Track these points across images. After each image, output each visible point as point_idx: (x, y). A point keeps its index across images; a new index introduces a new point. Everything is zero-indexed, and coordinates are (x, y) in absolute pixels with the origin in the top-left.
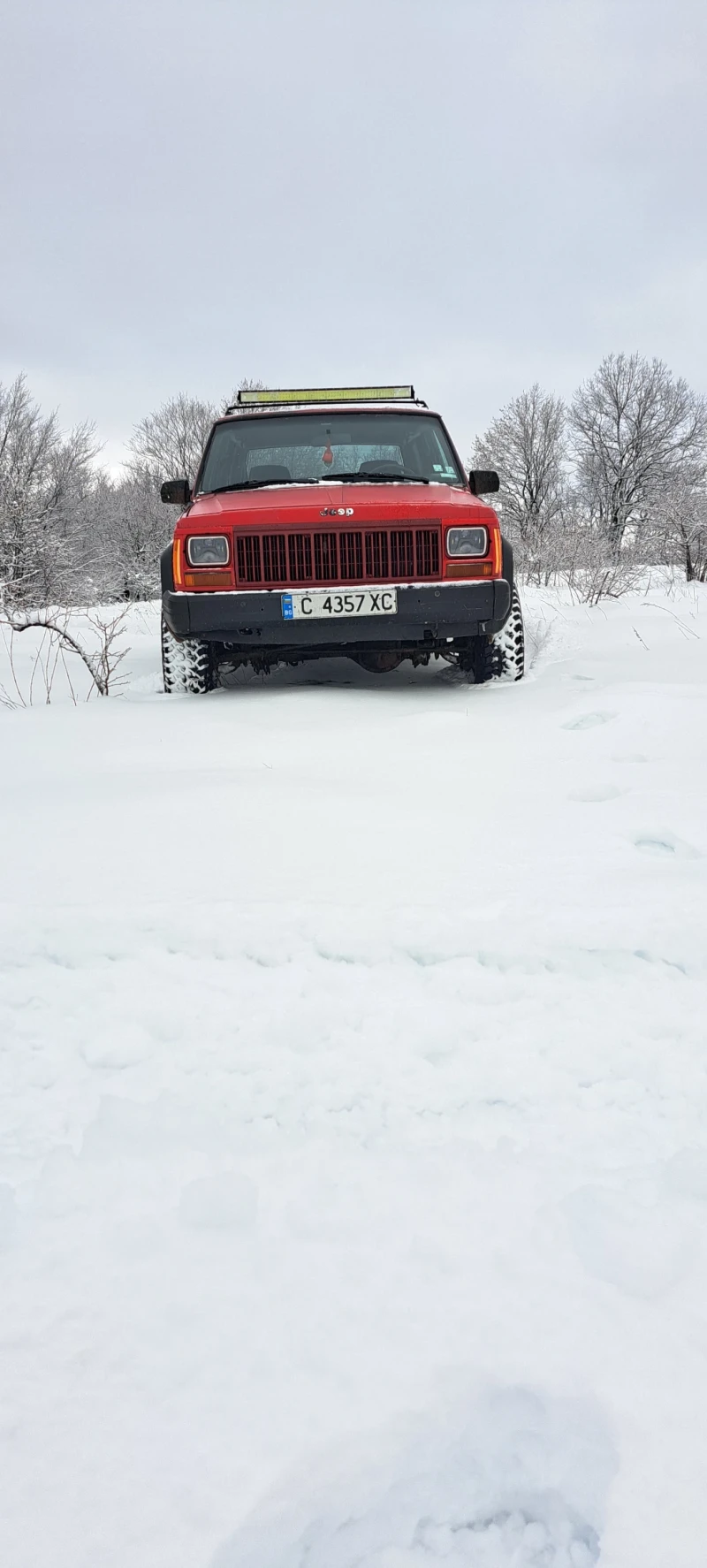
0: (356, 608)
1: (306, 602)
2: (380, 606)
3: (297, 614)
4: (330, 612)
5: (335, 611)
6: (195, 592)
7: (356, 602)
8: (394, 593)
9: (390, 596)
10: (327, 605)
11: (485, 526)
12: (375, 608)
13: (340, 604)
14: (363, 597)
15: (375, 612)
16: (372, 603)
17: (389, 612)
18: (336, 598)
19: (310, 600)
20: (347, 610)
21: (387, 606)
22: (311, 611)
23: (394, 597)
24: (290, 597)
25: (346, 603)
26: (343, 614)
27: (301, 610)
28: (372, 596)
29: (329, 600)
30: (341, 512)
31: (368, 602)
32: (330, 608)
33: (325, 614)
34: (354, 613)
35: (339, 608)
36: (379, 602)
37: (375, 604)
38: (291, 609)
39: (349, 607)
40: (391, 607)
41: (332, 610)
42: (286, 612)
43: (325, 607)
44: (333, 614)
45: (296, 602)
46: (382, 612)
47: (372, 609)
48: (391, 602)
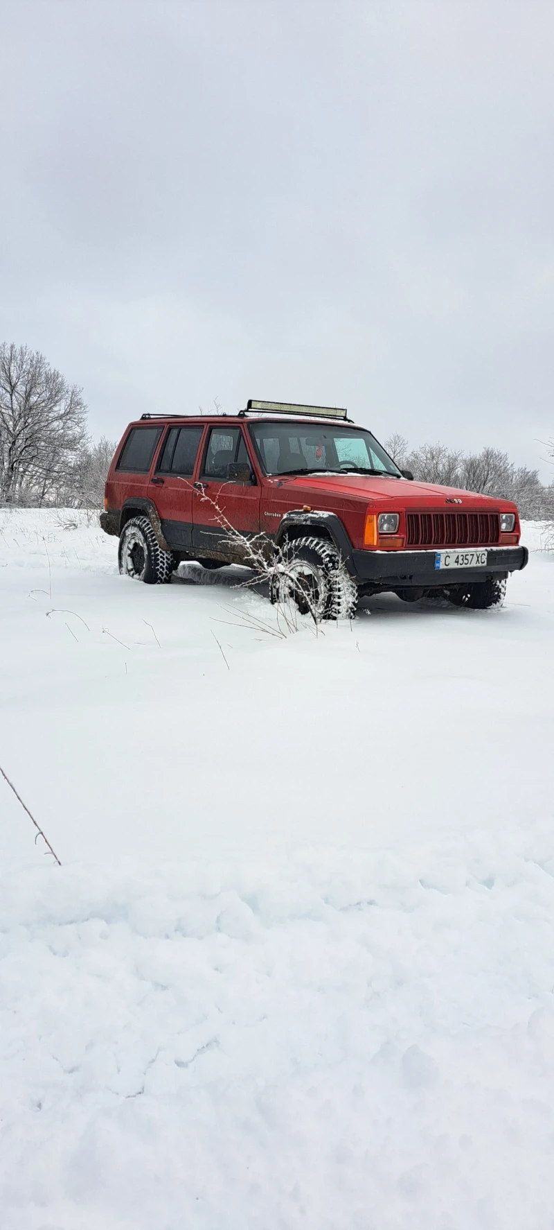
0: (469, 562)
1: (448, 558)
2: (480, 562)
3: (442, 566)
6: (388, 551)
7: (470, 558)
8: (486, 553)
10: (457, 560)
11: (514, 513)
12: (478, 562)
13: (463, 559)
14: (473, 555)
15: (478, 565)
17: (482, 565)
18: (461, 555)
20: (465, 564)
21: (482, 561)
23: (486, 556)
24: (439, 555)
25: (466, 559)
26: (464, 566)
27: (444, 563)
29: (458, 558)
31: (475, 559)
33: (455, 566)
34: (468, 566)
35: (462, 562)
36: (480, 559)
37: (478, 560)
38: (440, 562)
39: (466, 561)
40: (484, 562)
41: (459, 563)
42: (437, 565)
43: (456, 562)
44: (459, 566)
45: (442, 558)
46: (480, 565)
47: (476, 563)
48: (484, 558)
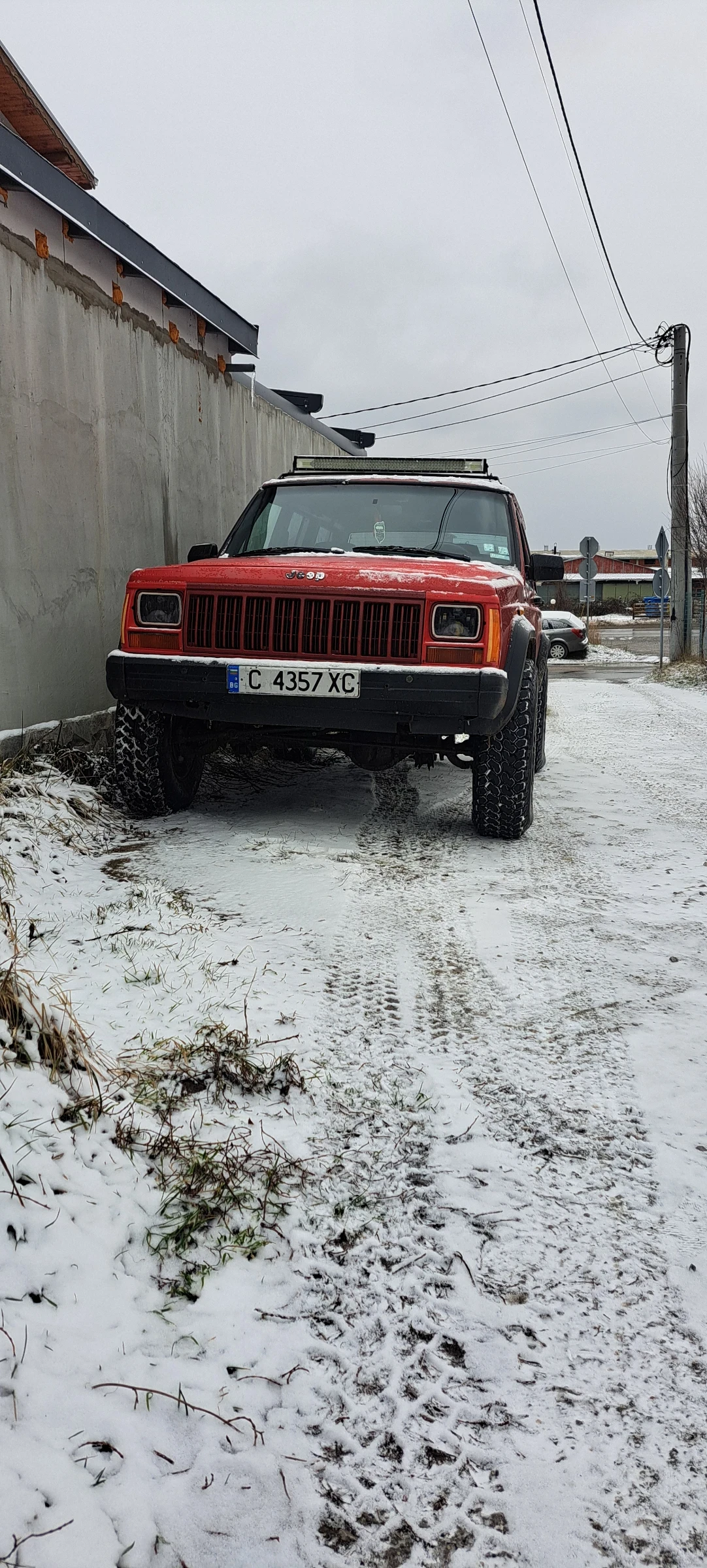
0: (311, 687)
1: (255, 675)
2: (340, 688)
3: (244, 688)
4: (281, 689)
5: (287, 688)
7: (312, 680)
8: (356, 674)
9: (353, 677)
10: (279, 681)
11: (479, 604)
12: (334, 689)
13: (293, 680)
14: (320, 674)
15: (334, 693)
16: (331, 682)
17: (350, 695)
18: (289, 673)
19: (259, 674)
20: (300, 689)
21: (348, 688)
22: (259, 685)
23: (357, 679)
24: (238, 667)
25: (300, 680)
26: (296, 692)
27: (248, 684)
28: (331, 674)
29: (280, 675)
30: (310, 575)
31: (326, 682)
32: (281, 684)
33: (275, 690)
34: (309, 693)
35: (292, 685)
36: (339, 683)
37: (334, 685)
38: (238, 681)
39: (304, 685)
40: (353, 689)
41: (284, 687)
42: (232, 685)
43: (275, 683)
44: (285, 692)
45: (243, 676)
46: (342, 694)
47: (330, 691)
48: (354, 684)
